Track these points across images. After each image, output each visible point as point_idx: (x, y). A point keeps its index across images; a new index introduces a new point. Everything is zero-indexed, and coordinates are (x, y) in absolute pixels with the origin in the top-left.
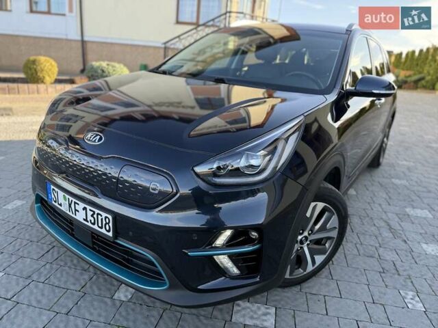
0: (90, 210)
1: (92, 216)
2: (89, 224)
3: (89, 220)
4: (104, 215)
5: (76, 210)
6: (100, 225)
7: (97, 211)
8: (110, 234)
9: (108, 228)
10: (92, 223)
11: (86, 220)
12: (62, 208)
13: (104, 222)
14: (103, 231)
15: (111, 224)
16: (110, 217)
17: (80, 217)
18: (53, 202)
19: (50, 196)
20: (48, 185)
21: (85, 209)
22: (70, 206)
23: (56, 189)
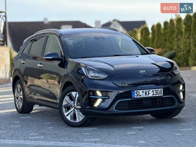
0: (155, 90)
1: (156, 92)
2: (155, 95)
3: (154, 94)
4: (160, 89)
5: (149, 93)
6: (158, 94)
7: (157, 90)
8: (162, 95)
9: (161, 93)
11: (153, 95)
12: (142, 96)
13: (160, 92)
14: (160, 95)
15: (162, 92)
16: (162, 89)
17: (151, 95)
18: (136, 97)
19: (133, 96)
20: (133, 92)
21: (153, 91)
22: (146, 93)
23: (138, 91)
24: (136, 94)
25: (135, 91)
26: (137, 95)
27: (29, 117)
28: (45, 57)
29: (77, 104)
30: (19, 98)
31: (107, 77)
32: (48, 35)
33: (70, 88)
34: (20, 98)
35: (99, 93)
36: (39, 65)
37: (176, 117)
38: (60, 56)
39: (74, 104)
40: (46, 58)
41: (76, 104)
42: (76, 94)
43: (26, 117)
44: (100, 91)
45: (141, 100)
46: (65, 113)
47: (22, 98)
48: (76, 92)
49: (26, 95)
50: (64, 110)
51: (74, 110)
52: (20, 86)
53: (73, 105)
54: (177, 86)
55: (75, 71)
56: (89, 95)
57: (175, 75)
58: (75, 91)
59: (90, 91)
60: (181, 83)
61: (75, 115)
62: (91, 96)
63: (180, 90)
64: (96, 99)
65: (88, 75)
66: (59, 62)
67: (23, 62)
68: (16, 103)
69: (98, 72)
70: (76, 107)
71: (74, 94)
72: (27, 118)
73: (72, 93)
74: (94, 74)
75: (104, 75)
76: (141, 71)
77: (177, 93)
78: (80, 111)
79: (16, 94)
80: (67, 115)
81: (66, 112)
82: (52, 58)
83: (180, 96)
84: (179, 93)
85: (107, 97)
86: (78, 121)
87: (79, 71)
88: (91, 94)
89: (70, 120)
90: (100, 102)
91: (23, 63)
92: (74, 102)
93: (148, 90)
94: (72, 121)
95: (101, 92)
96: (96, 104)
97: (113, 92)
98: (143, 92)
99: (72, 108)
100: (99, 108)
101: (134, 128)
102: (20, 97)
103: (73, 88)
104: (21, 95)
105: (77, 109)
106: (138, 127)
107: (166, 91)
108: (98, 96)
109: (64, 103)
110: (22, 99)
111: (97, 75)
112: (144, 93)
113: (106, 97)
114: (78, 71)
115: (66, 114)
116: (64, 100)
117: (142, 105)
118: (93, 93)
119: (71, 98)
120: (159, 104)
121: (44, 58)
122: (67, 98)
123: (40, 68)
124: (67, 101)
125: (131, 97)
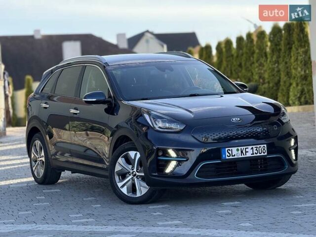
0: (255, 147)
1: (256, 150)
2: (255, 155)
4: (262, 146)
5: (246, 152)
6: (260, 152)
7: (258, 146)
8: (266, 154)
10: (256, 154)
11: (253, 154)
13: (262, 149)
14: (262, 154)
15: (266, 149)
16: (265, 145)
17: (249, 155)
18: (227, 158)
19: (224, 156)
20: (222, 150)
21: (252, 148)
22: (242, 152)
23: (230, 149)
24: (227, 154)
25: (227, 149)
26: (229, 155)
27: (56, 190)
28: (85, 98)
29: (137, 169)
30: (38, 162)
31: (184, 128)
32: (86, 65)
33: (125, 145)
34: (40, 161)
35: (172, 153)
36: (73, 111)
37: (283, 187)
38: (107, 97)
39: (133, 170)
40: (86, 100)
41: (135, 170)
42: (136, 154)
43: (52, 191)
44: (174, 150)
45: (235, 162)
46: (118, 184)
47: (44, 160)
48: (136, 152)
49: (50, 156)
50: (117, 178)
51: (132, 178)
52: (39, 142)
53: (131, 171)
54: (287, 141)
55: (133, 120)
56: (157, 155)
57: (283, 123)
58: (135, 149)
59: (158, 149)
60: (292, 136)
61: (134, 185)
62: (160, 157)
63: (291, 147)
64: (167, 162)
65: (155, 125)
66: (106, 106)
67: (44, 105)
68: (34, 169)
69: (170, 122)
70: (136, 174)
71: (132, 154)
72: (54, 192)
73: (130, 152)
74: (164, 124)
75: (179, 126)
76: (234, 119)
77: (288, 151)
78: (142, 179)
79: (33, 156)
80: (123, 186)
81: (121, 181)
82: (95, 100)
83: (291, 154)
84: (290, 150)
85: (185, 158)
86: (138, 194)
87: (138, 120)
88: (160, 154)
89: (126, 194)
90: (173, 166)
91: (46, 108)
92: (133, 167)
93: (245, 147)
94: (130, 195)
95: (176, 151)
96: (168, 170)
97: (193, 150)
98: (238, 150)
99: (130, 175)
100: (173, 175)
101: (225, 204)
102: (40, 159)
103: (130, 146)
104: (42, 157)
105: (137, 177)
106: (232, 203)
107: (271, 148)
108: (171, 157)
109: (118, 168)
110: (43, 162)
111: (167, 125)
112: (240, 152)
113: (183, 158)
114: (136, 120)
115: (120, 185)
116: (117, 164)
117: (236, 170)
118: (163, 153)
119: (128, 161)
120: (261, 167)
121: (83, 100)
122: (121, 160)
123: (75, 115)
124: (122, 164)
125: (219, 157)
